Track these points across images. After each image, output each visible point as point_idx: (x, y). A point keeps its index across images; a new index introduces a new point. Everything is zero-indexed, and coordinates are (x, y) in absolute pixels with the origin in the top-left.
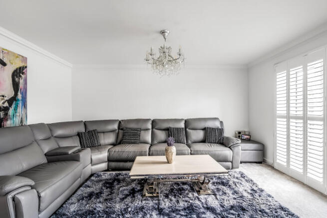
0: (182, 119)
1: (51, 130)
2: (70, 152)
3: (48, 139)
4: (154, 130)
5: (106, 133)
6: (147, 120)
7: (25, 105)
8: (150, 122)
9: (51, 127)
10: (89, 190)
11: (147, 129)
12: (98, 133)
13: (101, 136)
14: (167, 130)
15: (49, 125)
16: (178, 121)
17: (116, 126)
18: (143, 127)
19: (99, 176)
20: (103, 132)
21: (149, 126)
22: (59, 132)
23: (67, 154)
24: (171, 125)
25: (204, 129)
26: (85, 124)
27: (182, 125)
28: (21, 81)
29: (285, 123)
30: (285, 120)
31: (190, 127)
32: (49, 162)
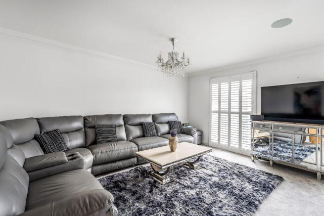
0: (149, 115)
3: (11, 147)
4: (127, 126)
5: (70, 134)
6: (118, 116)
8: (122, 118)
11: (120, 126)
13: (67, 137)
16: (146, 116)
18: (117, 123)
20: (67, 133)
21: (121, 122)
24: (143, 120)
25: (168, 123)
27: (150, 120)
29: (217, 116)
30: (217, 114)
31: (158, 121)
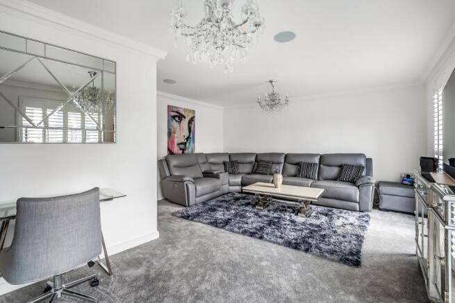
0: (318, 155)
1: (206, 158)
2: (215, 173)
3: (204, 163)
4: (286, 164)
6: (280, 154)
7: (194, 141)
8: (284, 156)
9: (207, 156)
10: (223, 199)
11: (280, 163)
12: (238, 163)
13: (241, 166)
14: (298, 164)
15: (206, 154)
16: (313, 155)
17: (253, 159)
18: (275, 161)
19: (233, 194)
20: (243, 163)
21: (283, 161)
22: (212, 160)
23: (213, 173)
25: (340, 166)
26: (230, 155)
27: (317, 160)
28: (192, 126)
31: (325, 163)
32: (204, 177)
